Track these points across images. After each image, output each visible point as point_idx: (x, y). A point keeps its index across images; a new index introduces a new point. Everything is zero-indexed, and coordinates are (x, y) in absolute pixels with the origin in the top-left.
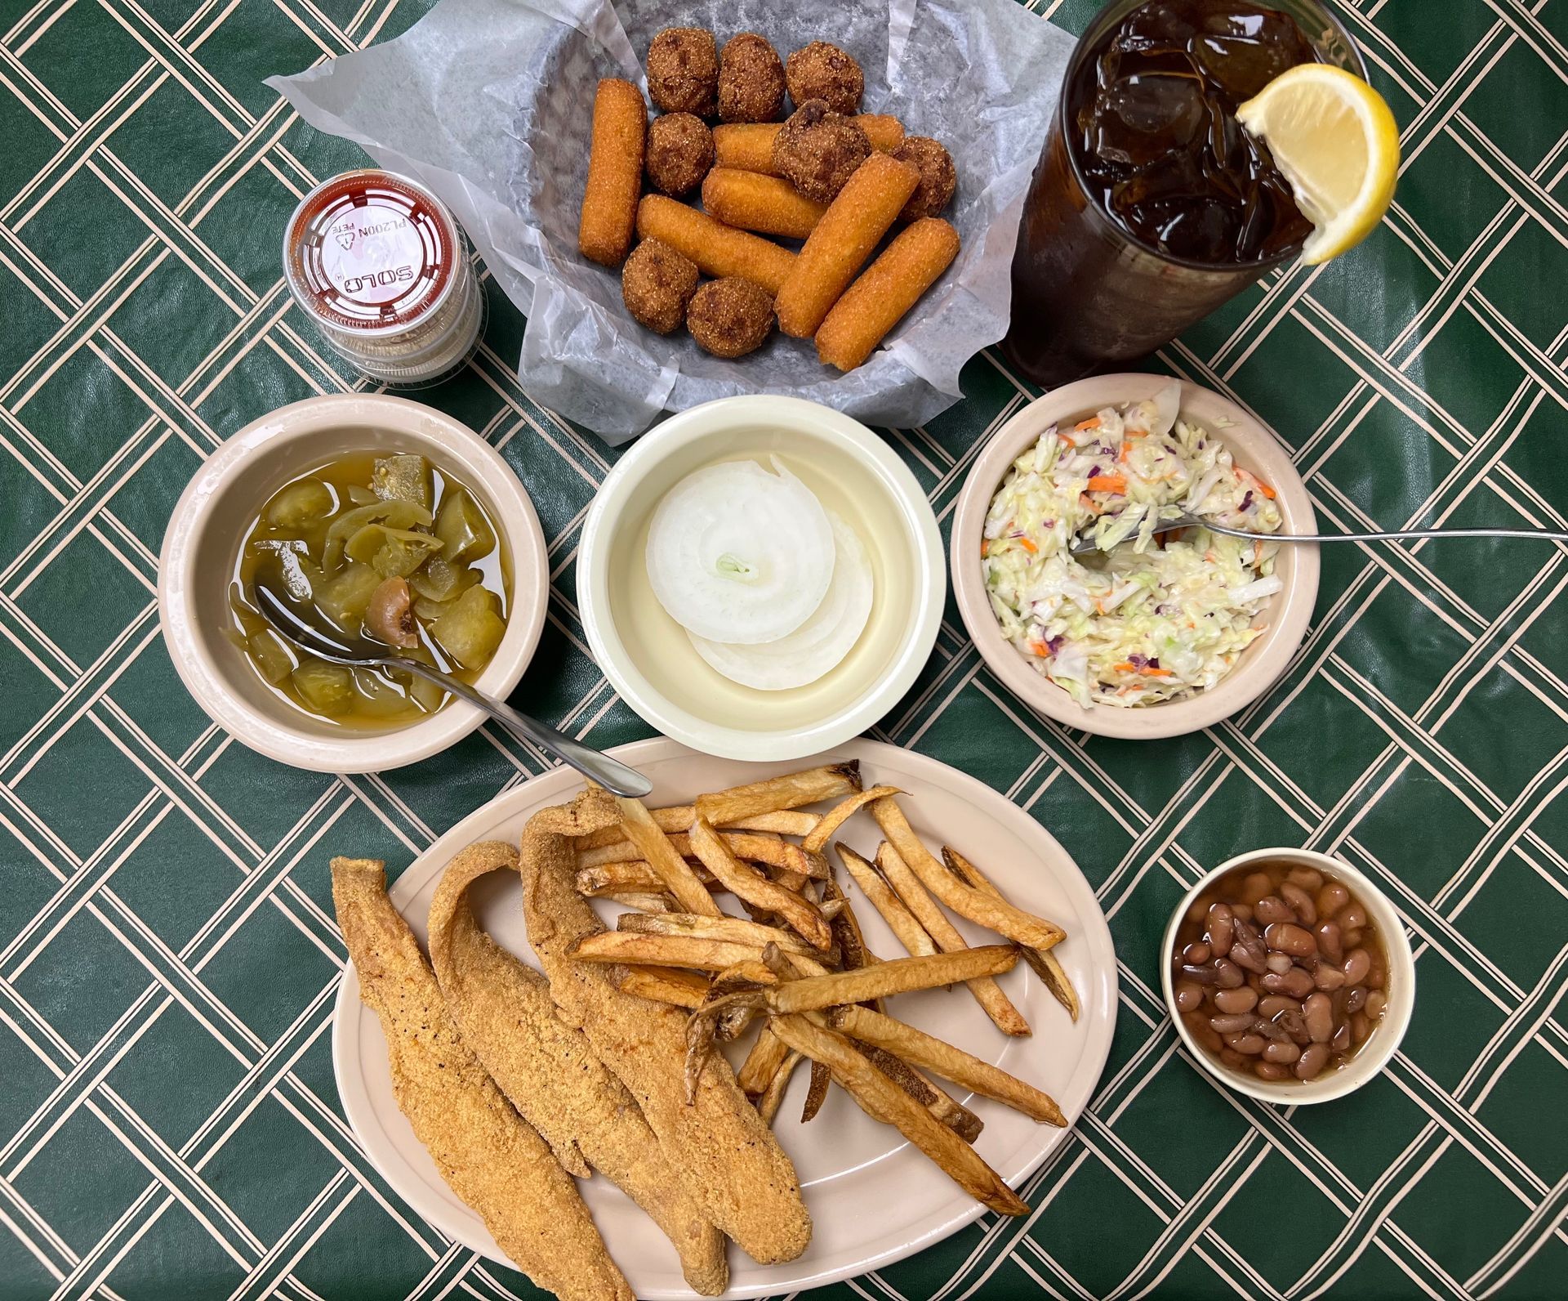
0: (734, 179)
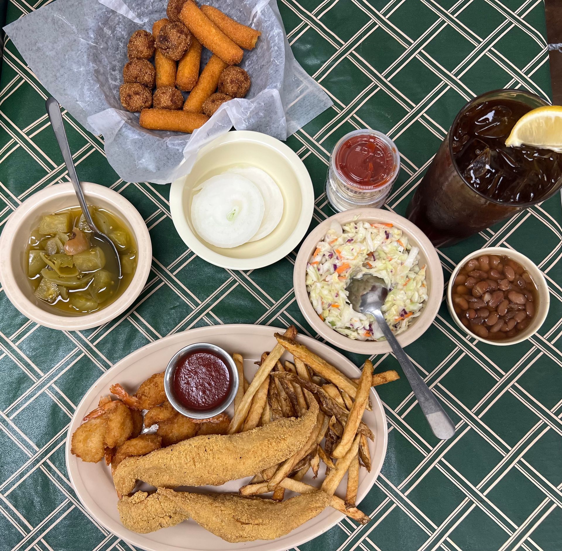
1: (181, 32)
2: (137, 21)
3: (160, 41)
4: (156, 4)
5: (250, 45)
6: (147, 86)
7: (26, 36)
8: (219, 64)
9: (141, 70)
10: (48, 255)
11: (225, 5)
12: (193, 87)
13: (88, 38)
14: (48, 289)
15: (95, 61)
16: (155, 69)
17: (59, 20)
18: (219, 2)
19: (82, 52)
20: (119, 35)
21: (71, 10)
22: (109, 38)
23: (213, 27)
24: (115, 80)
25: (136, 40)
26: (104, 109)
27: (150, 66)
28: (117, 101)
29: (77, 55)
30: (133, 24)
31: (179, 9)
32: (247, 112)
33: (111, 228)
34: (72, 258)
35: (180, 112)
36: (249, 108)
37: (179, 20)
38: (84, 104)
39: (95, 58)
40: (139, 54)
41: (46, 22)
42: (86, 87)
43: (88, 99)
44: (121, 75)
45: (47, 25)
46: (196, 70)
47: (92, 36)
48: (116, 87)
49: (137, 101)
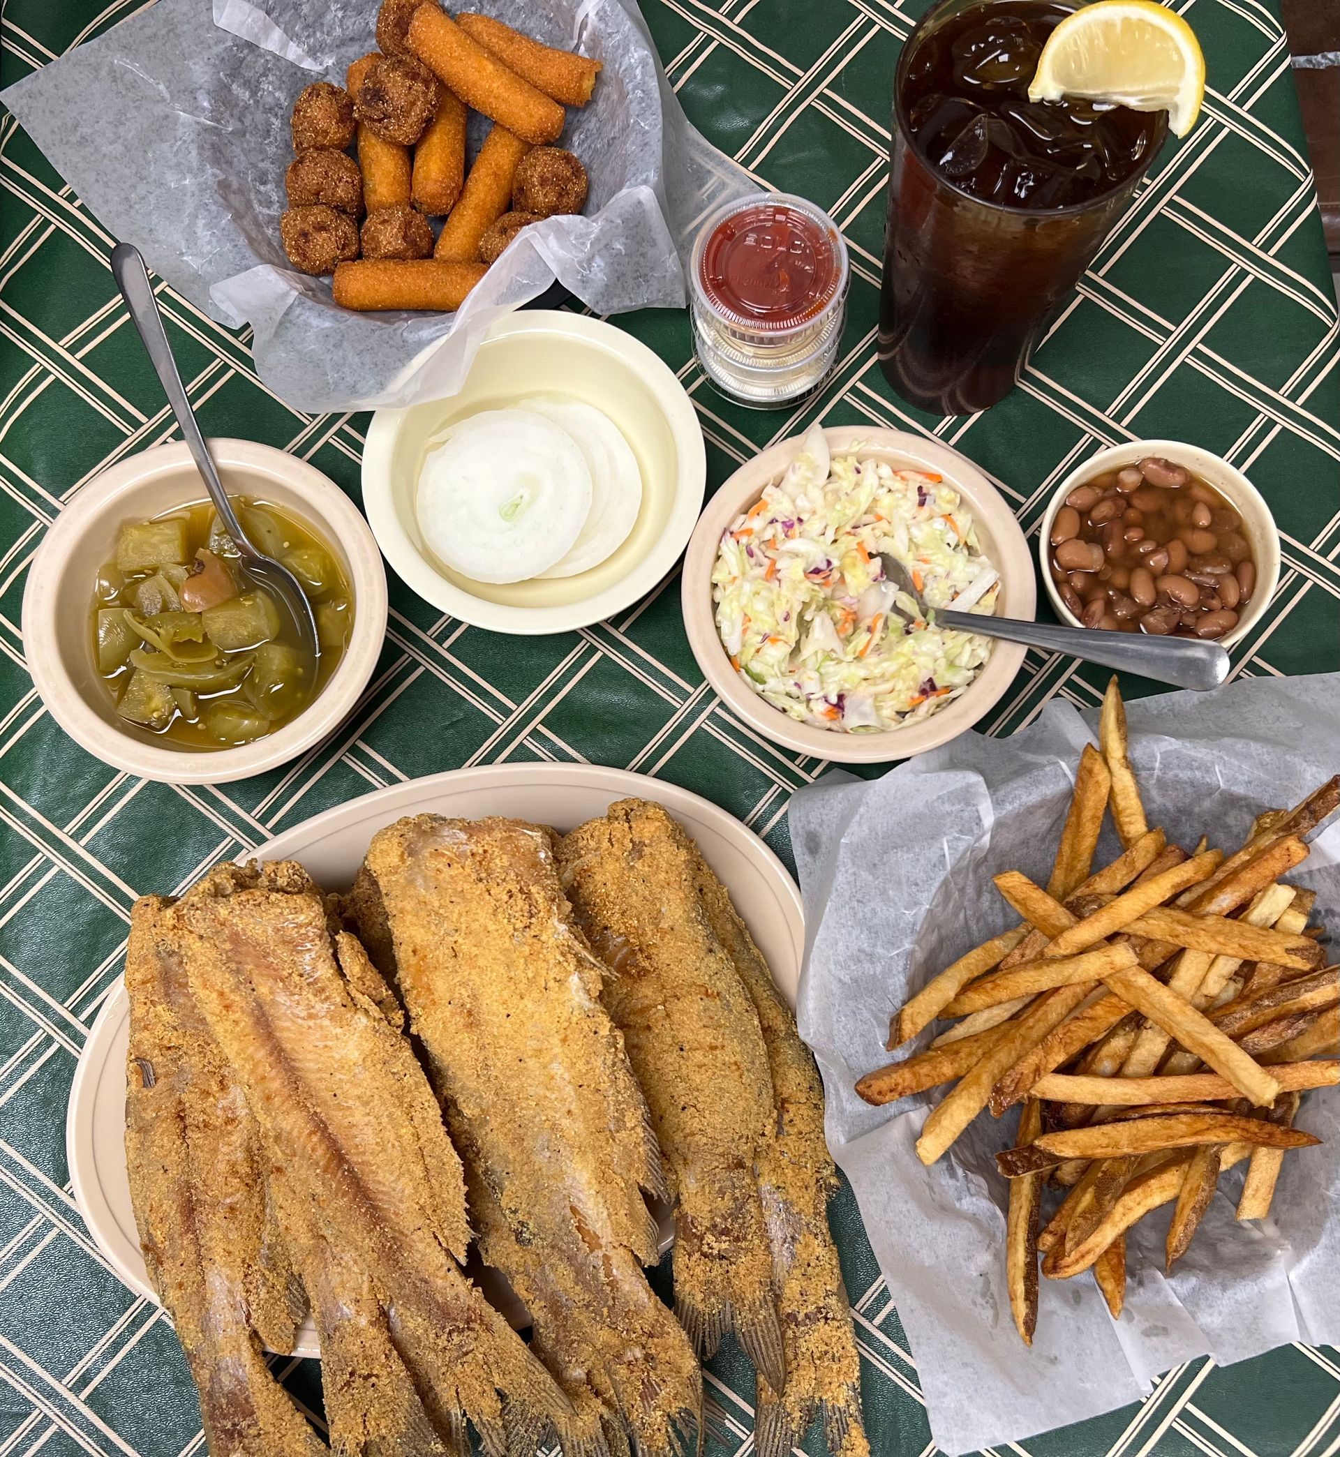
1: (414, 76)
2: (308, 64)
3: (366, 102)
4: (349, 23)
5: (578, 94)
6: (344, 212)
7: (52, 112)
8: (511, 145)
9: (326, 173)
10: (141, 616)
11: (512, 9)
12: (454, 205)
13: (195, 109)
14: (150, 698)
15: (216, 162)
16: (360, 170)
17: (126, 72)
18: (498, 4)
19: (185, 142)
20: (270, 100)
21: (151, 47)
22: (247, 107)
23: (487, 59)
24: (269, 204)
25: (310, 106)
26: (248, 268)
27: (347, 162)
28: (276, 251)
29: (175, 149)
30: (299, 74)
31: (402, 25)
32: (583, 244)
33: (286, 544)
34: (200, 622)
35: (427, 263)
36: (587, 234)
37: (406, 50)
38: (200, 261)
39: (217, 152)
40: (319, 138)
41: (96, 78)
42: (201, 222)
43: (207, 248)
44: (281, 194)
45: (97, 85)
46: (456, 162)
47: (206, 104)
48: (271, 219)
49: (324, 246)
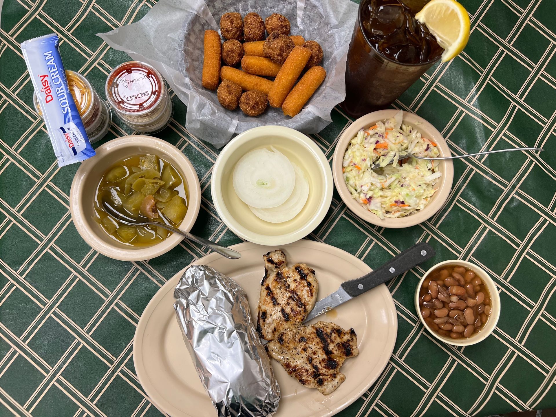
0: (251, 59)
1: (281, 49)
2: (299, 20)
3: (274, 33)
4: (314, 32)
8: (267, 89)
24: (244, 10)
30: (295, 17)
35: (218, 63)
